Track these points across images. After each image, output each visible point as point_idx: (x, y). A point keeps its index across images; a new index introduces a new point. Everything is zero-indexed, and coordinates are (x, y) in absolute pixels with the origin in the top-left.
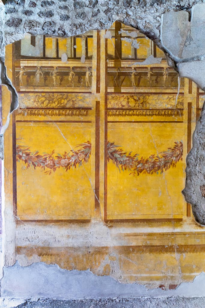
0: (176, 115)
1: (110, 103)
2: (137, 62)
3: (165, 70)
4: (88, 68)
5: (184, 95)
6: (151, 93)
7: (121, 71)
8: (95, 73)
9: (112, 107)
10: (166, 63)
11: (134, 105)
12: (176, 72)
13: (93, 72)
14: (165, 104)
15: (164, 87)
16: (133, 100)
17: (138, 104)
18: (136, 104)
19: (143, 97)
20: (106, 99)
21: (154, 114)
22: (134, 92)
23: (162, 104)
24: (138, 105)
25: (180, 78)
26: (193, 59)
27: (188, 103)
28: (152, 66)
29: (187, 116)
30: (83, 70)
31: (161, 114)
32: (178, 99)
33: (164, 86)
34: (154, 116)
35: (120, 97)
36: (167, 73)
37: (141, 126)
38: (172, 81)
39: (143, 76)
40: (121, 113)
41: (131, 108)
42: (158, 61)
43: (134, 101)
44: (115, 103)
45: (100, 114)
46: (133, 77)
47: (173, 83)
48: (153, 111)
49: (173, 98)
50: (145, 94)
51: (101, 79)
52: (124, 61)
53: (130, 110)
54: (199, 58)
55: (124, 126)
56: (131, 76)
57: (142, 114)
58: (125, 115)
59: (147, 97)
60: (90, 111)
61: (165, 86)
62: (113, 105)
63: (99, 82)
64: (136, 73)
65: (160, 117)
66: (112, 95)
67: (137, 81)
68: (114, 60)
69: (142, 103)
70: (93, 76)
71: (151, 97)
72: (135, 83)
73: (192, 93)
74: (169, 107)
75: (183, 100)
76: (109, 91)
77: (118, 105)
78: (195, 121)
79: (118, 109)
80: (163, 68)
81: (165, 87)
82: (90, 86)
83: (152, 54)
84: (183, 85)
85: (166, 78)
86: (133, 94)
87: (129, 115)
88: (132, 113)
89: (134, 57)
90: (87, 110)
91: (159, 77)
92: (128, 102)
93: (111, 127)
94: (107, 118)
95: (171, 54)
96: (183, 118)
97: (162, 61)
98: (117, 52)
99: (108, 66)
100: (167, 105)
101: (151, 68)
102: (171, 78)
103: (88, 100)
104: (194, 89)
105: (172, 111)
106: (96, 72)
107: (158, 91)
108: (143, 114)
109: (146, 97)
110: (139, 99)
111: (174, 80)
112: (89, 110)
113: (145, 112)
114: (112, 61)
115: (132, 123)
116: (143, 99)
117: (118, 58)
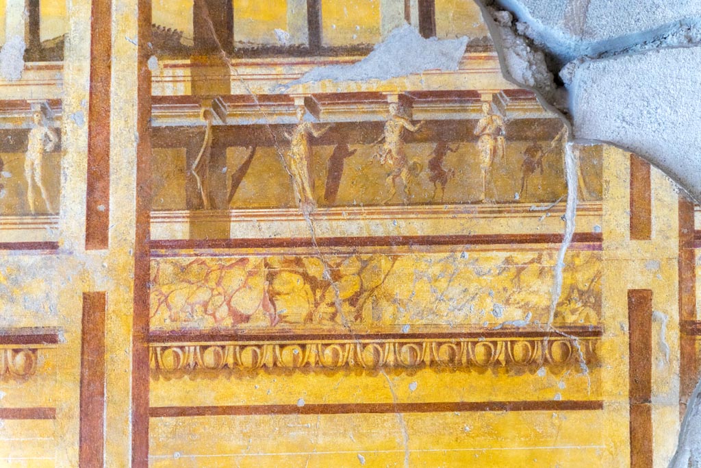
0: (555, 368)
1: (165, 300)
2: (325, 63)
3: (485, 107)
4: (38, 108)
5: (600, 248)
6: (407, 241)
7: (232, 121)
8: (76, 138)
9: (176, 326)
10: (495, 64)
11: (305, 313)
12: (550, 115)
13: (67, 126)
14: (488, 300)
15: (480, 202)
16: (297, 281)
17: (332, 304)
18: (317, 304)
19: (358, 264)
20: (143, 283)
21: (427, 359)
22: (306, 235)
23: (473, 303)
24: (331, 310)
25: (574, 148)
26: (657, 38)
27: (631, 293)
28: (409, 85)
29: (625, 368)
30: (13, 119)
31: (464, 360)
32: (565, 271)
33: (482, 197)
34: (428, 373)
35: (222, 268)
36: (499, 122)
37: (351, 433)
38: (529, 168)
39: (353, 143)
40: (231, 361)
41: (287, 326)
42: (443, 54)
43: (308, 286)
44: (192, 300)
45: (108, 367)
46: (298, 148)
47: (536, 180)
48: (420, 344)
49: (536, 266)
50: (369, 248)
51: (111, 170)
52: (246, 64)
53: (283, 338)
54: (693, 33)
55: (246, 436)
56: (287, 143)
57: (352, 363)
58: (257, 368)
59: (384, 263)
60: (45, 353)
61: (489, 194)
62: (182, 316)
63: (99, 185)
64: (319, 126)
65: (460, 376)
66: (175, 255)
67: (324, 174)
68: (188, 62)
69: (353, 301)
70: (66, 152)
71: (408, 262)
72: (313, 187)
73: (654, 235)
74: (514, 317)
75: (598, 275)
76: (159, 231)
77: (213, 315)
78: (675, 399)
79: (213, 336)
80: (473, 95)
81: (488, 206)
82: (48, 207)
83: (407, 17)
84: (594, 188)
85: (494, 151)
86: (299, 250)
87: (276, 368)
88: (295, 358)
89: (303, 39)
90: (33, 346)
91: (453, 146)
92: (272, 297)
93: (171, 442)
94: (147, 390)
95: (524, 12)
96: (598, 383)
97: (471, 58)
98: (205, 11)
99: (156, 91)
100: (500, 305)
101: (401, 97)
102: (523, 149)
103: (37, 289)
104: (666, 211)
105: (532, 343)
106: (86, 127)
107: (449, 227)
108: (357, 364)
109: (374, 263)
110: (337, 276)
111: (539, 163)
112: (45, 345)
113: (370, 347)
114: (175, 66)
115: (293, 416)
116: (359, 274)
117: (214, 49)
